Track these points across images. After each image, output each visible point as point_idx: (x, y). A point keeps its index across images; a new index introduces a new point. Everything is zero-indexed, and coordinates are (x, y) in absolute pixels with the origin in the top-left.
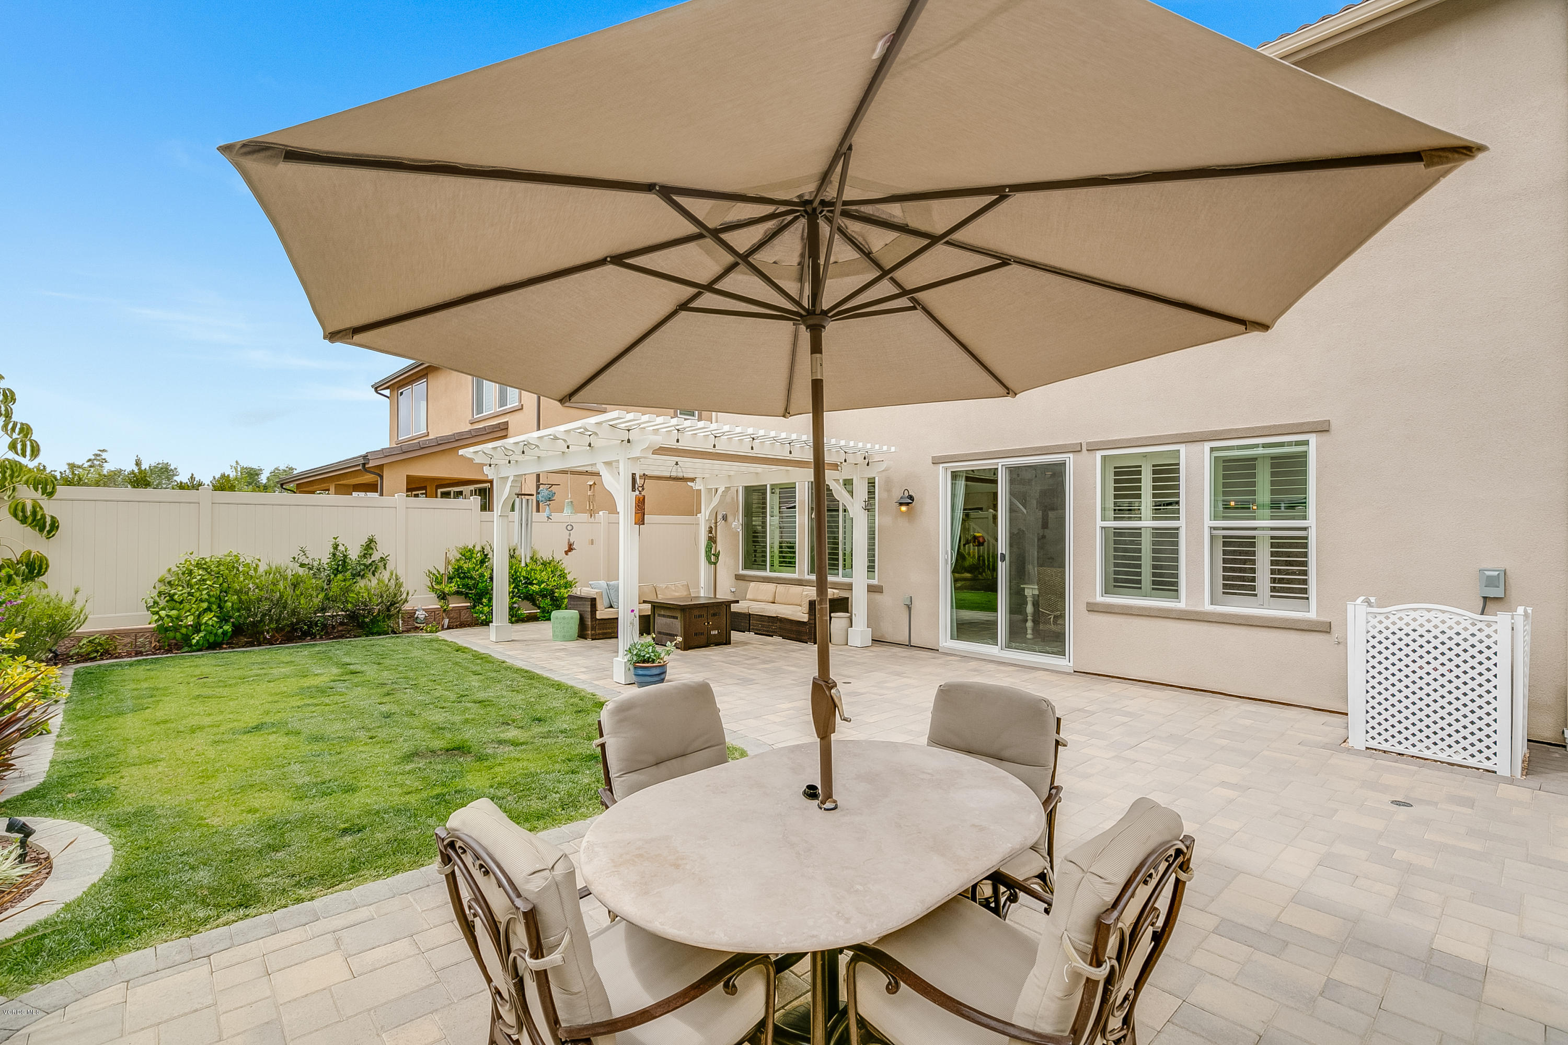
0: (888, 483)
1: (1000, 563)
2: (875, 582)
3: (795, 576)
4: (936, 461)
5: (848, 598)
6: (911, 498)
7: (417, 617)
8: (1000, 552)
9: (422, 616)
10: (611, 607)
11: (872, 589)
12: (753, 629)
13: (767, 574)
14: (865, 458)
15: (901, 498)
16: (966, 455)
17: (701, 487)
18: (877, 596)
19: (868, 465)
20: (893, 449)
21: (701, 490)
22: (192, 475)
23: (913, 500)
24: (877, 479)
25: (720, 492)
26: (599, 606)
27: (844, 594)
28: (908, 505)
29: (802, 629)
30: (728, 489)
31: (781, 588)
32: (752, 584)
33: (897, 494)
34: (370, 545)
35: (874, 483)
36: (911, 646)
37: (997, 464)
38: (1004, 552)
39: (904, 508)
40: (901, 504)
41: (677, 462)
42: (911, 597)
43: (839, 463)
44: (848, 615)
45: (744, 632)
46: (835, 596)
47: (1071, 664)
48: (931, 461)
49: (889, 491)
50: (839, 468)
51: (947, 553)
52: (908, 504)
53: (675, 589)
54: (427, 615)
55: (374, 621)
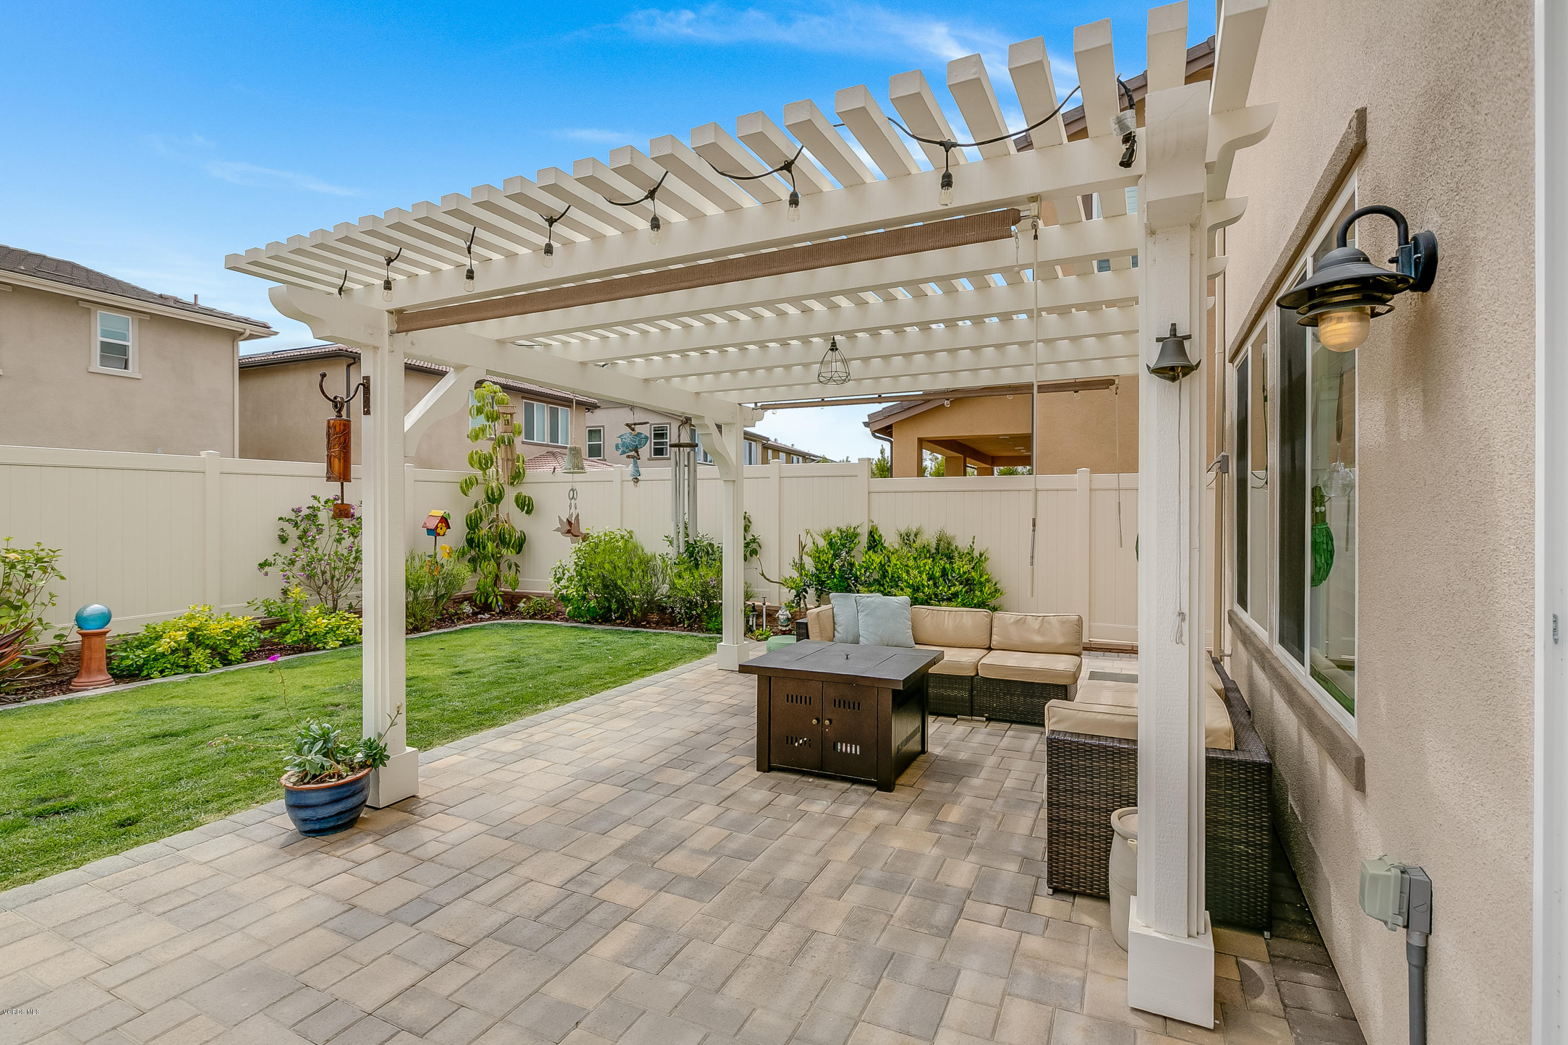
7: (778, 618)
9: (782, 617)
18: (1356, 810)
53: (1040, 627)
54: (790, 616)
55: (710, 615)
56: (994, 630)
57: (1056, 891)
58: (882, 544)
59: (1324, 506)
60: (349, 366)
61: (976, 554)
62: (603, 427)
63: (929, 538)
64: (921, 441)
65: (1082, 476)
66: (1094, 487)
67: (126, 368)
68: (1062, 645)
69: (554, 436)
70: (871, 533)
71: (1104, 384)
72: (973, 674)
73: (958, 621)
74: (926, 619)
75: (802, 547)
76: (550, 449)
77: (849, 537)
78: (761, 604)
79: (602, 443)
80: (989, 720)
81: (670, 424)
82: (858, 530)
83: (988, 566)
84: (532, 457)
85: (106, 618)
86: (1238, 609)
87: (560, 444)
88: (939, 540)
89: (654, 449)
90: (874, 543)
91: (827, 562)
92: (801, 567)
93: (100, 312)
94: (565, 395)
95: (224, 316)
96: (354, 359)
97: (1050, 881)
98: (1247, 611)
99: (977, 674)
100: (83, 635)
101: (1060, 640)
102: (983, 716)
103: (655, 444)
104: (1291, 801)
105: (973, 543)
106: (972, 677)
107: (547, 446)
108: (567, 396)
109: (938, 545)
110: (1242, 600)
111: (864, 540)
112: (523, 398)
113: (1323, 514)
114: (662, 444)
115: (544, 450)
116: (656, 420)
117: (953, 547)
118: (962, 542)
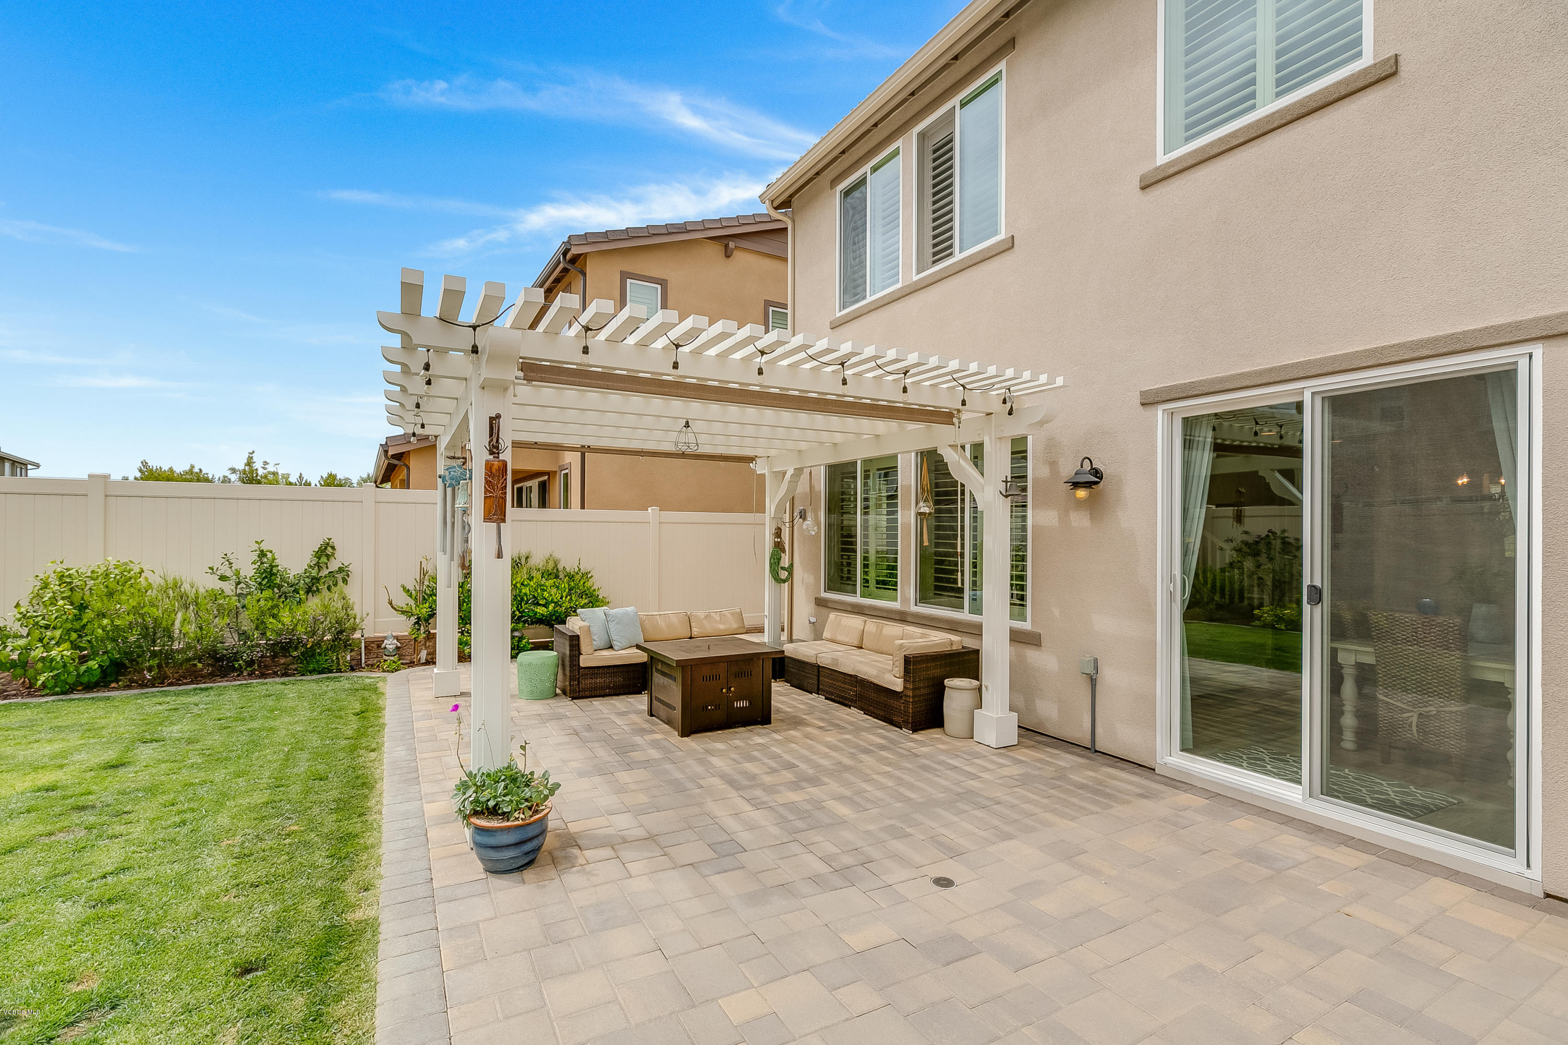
0: (1051, 446)
1: (1306, 608)
2: (1026, 626)
3: (896, 605)
4: (1149, 401)
5: (979, 650)
6: (1097, 473)
7: (385, 648)
8: (1306, 582)
9: (391, 646)
10: (611, 647)
11: (1017, 637)
12: (824, 691)
13: (857, 599)
14: (1004, 402)
15: (1076, 474)
16: (1222, 380)
17: (766, 471)
18: (1031, 654)
19: (1010, 413)
20: (1060, 381)
21: (764, 475)
22: (301, 474)
23: (1101, 478)
24: (1030, 438)
25: (788, 476)
26: (585, 647)
27: (970, 643)
28: (1090, 487)
29: (894, 703)
30: (799, 471)
31: (872, 625)
32: (832, 616)
33: (1068, 469)
34: (325, 552)
35: (1026, 451)
36: (1096, 751)
37: (1301, 392)
38: (1318, 583)
39: (1081, 493)
40: (1076, 485)
41: (687, 423)
42: (1096, 661)
43: (955, 412)
44: (975, 683)
45: (811, 693)
46: (954, 648)
47: (1536, 872)
48: (1139, 401)
49: (1053, 464)
50: (955, 420)
51: (1172, 579)
52: (1088, 485)
53: (720, 620)
54: (399, 645)
55: (309, 654)
56: (693, 624)
61: (582, 573)
63: (539, 560)
66: (660, 521)
73: (668, 621)
74: (645, 622)
75: (424, 573)
83: (593, 582)
86: (830, 595)
88: (548, 562)
92: (418, 596)
101: (735, 625)
105: (579, 564)
117: (560, 567)
118: (568, 564)
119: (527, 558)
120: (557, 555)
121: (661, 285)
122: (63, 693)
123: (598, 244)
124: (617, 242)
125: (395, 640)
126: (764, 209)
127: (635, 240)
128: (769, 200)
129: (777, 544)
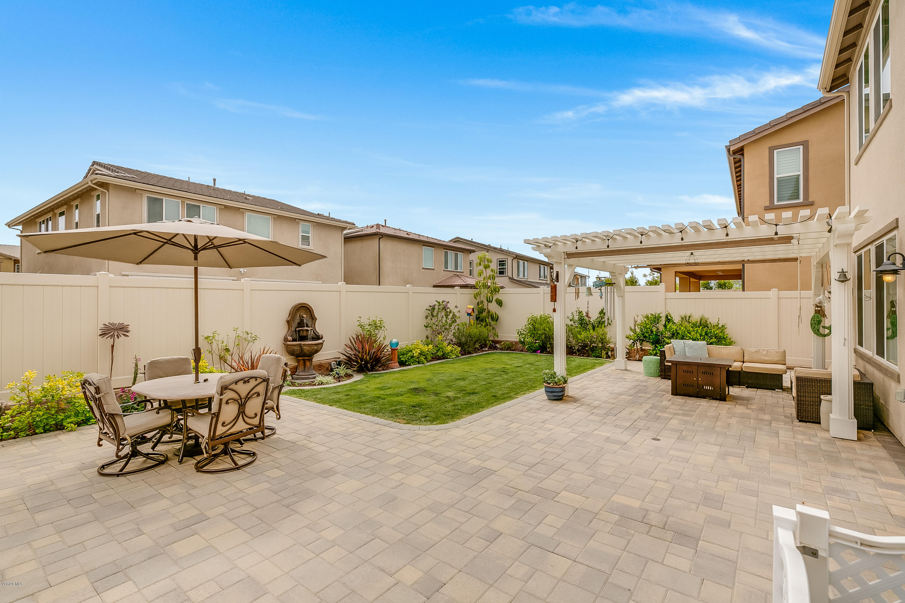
2: (897, 369)
19: (830, 232)
26: (667, 356)
50: (794, 240)
52: (894, 271)
53: (766, 354)
54: (628, 351)
55: (593, 349)
56: (745, 355)
57: (800, 421)
58: (673, 321)
59: (895, 308)
60: (379, 239)
61: (720, 326)
62: (473, 261)
63: (696, 318)
64: (676, 272)
65: (773, 293)
66: (779, 297)
67: (309, 245)
68: (777, 361)
69: (456, 268)
70: (667, 317)
71: (794, 260)
72: (740, 370)
73: (728, 351)
74: (713, 350)
75: (636, 322)
76: (455, 273)
77: (656, 319)
78: (614, 346)
79: (472, 268)
80: (747, 387)
81: (507, 259)
82: (660, 315)
83: (727, 331)
84: (447, 277)
85: (397, 344)
86: (859, 347)
87: (459, 271)
88: (701, 320)
89: (499, 271)
90: (668, 320)
91: (650, 329)
92: (634, 331)
93: (302, 223)
94: (460, 247)
95: (340, 221)
96: (382, 236)
97: (798, 418)
98: (863, 347)
99: (742, 370)
100: (392, 349)
101: (776, 359)
102: (744, 386)
103: (500, 269)
104: (881, 401)
105: (719, 321)
106: (740, 371)
107: (453, 271)
108: (461, 247)
109: (701, 321)
110: (861, 343)
111: (663, 319)
112: (444, 249)
113: (895, 311)
114: (503, 269)
115: (452, 274)
116: (501, 257)
117: (708, 323)
118: (713, 320)
119: (689, 317)
120: (706, 316)
121: (803, 145)
122: (532, 352)
123: (748, 139)
124: (761, 133)
125: (627, 349)
126: (820, 95)
127: (776, 126)
128: (822, 89)
129: (818, 311)
